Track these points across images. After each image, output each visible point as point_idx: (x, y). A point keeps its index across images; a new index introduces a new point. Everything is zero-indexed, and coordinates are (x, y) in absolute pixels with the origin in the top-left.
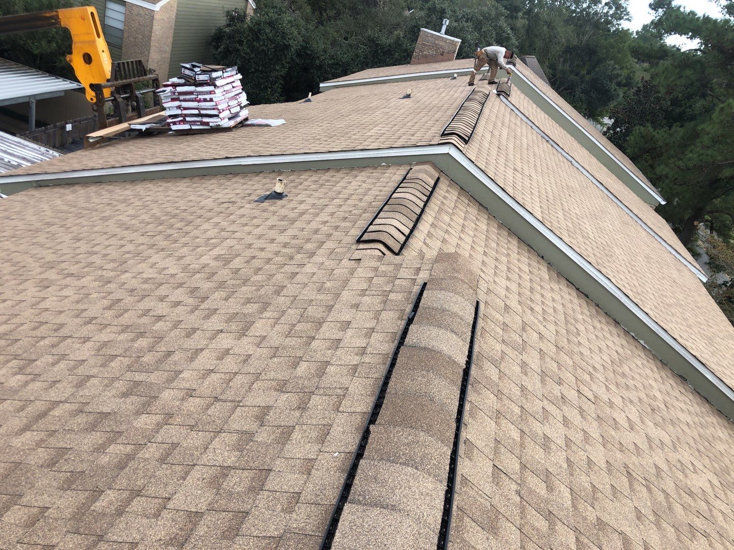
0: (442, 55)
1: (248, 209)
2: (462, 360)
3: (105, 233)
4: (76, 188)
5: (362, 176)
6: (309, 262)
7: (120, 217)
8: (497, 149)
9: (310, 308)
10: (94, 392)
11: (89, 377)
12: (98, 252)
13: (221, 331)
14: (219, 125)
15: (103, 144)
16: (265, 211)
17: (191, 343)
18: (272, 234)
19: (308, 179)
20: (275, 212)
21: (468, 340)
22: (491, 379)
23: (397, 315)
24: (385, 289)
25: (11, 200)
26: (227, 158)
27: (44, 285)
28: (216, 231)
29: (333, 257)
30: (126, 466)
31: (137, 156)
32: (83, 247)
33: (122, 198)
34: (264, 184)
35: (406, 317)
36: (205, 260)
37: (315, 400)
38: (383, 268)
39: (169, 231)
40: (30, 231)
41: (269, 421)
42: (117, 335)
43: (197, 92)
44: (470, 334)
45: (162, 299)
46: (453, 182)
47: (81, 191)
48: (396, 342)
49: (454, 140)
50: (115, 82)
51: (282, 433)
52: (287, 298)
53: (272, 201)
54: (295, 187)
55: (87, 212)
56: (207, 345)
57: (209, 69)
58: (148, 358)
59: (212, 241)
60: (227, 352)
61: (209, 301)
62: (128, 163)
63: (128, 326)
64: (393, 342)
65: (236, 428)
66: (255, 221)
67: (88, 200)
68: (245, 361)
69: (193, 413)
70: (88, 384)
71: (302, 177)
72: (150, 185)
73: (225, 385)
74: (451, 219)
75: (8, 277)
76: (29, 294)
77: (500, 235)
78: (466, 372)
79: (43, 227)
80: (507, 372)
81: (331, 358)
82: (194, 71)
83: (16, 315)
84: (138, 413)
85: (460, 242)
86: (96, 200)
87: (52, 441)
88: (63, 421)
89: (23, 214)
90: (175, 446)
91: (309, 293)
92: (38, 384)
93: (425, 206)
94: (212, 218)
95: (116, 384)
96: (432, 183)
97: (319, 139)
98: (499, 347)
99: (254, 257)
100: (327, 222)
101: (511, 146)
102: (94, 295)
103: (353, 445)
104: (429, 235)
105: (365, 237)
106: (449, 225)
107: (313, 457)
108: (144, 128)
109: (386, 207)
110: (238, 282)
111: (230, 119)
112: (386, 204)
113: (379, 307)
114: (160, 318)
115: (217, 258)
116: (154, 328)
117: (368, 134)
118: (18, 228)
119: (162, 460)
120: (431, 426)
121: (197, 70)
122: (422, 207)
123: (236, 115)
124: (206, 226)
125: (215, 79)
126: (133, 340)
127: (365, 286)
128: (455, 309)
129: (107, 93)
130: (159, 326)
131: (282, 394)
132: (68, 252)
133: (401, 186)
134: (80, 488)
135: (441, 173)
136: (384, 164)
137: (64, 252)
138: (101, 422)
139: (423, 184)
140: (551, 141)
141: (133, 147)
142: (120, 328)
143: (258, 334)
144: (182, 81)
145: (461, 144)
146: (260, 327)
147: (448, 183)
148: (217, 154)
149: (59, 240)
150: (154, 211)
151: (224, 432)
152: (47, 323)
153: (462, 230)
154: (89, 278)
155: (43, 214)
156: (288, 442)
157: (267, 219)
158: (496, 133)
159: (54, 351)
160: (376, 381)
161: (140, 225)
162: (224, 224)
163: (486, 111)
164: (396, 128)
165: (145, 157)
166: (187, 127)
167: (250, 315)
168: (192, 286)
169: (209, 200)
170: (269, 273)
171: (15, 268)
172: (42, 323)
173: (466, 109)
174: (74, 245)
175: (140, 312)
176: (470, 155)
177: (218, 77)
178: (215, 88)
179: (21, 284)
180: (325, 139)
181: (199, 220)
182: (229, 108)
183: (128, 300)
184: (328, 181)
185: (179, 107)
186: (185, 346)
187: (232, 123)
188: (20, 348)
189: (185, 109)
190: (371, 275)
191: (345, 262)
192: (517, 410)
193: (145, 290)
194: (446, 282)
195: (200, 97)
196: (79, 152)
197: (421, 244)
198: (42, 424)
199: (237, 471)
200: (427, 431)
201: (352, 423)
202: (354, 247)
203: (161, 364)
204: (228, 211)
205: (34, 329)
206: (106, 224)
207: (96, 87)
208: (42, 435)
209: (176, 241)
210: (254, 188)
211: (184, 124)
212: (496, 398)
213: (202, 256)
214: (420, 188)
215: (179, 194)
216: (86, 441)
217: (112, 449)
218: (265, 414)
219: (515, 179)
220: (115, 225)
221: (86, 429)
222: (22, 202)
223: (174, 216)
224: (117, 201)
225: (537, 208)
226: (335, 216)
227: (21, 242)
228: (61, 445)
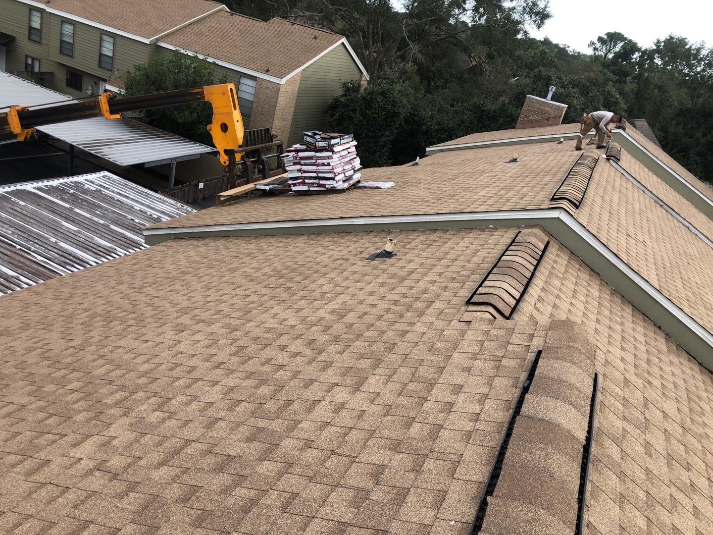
0: (548, 120)
1: (360, 266)
2: (582, 436)
3: (233, 284)
4: (208, 240)
5: (470, 237)
6: (419, 321)
7: (246, 269)
8: (608, 214)
9: (421, 368)
10: (222, 434)
11: (218, 420)
12: (226, 300)
13: (337, 384)
14: (334, 187)
15: (231, 202)
16: (375, 268)
17: (308, 394)
18: (383, 291)
19: (417, 240)
20: (384, 271)
21: (588, 415)
22: (613, 459)
23: (510, 382)
24: (497, 354)
25: (153, 250)
26: (342, 218)
27: (180, 329)
28: (331, 285)
29: (442, 317)
30: (250, 510)
31: (261, 214)
32: (213, 295)
33: (247, 251)
34: (374, 243)
35: (520, 385)
36: (321, 313)
37: (429, 463)
38: (494, 332)
39: (289, 284)
40: (168, 278)
41: (385, 481)
42: (242, 381)
43: (317, 157)
44: (589, 408)
45: (283, 348)
46: (563, 246)
47: (212, 244)
48: (511, 411)
49: (565, 204)
50: (246, 148)
51: (397, 494)
52: (399, 356)
53: (383, 259)
54: (404, 247)
55: (216, 263)
56: (324, 397)
57: (328, 137)
58: (270, 406)
59: (327, 295)
60: (342, 406)
61: (325, 353)
62: (253, 220)
63: (252, 373)
64: (508, 410)
65: (353, 484)
66: (367, 278)
67: (217, 251)
68: (360, 417)
69: (311, 464)
70: (216, 426)
71: (410, 237)
72: (272, 241)
73: (341, 439)
74: (562, 284)
75: (150, 320)
76: (167, 336)
77: (613, 302)
78: (587, 449)
79: (179, 275)
80: (630, 452)
81: (444, 422)
82: (315, 138)
83: (156, 356)
84: (261, 459)
85: (571, 308)
86: (224, 253)
87: (186, 477)
88: (195, 459)
89: (162, 263)
90: (295, 495)
91: (419, 353)
92: (174, 421)
93: (535, 269)
94: (326, 274)
95: (241, 429)
96: (542, 246)
97: (427, 202)
98: (619, 424)
99: (366, 313)
100: (435, 281)
101: (623, 212)
102: (222, 342)
103: (469, 515)
104: (540, 299)
105: (476, 299)
106: (560, 290)
107: (428, 523)
108: (267, 188)
109: (495, 269)
110: (352, 337)
111: (344, 181)
112: (495, 266)
113: (492, 372)
114: (281, 367)
115: (332, 312)
116: (275, 376)
117: (476, 197)
118: (158, 276)
119: (283, 508)
120: (552, 504)
121: (317, 137)
122: (532, 270)
123: (350, 178)
124: (322, 281)
125: (333, 145)
126: (256, 387)
127: (476, 349)
128: (573, 380)
129: (238, 157)
130: (280, 375)
131: (396, 454)
132: (200, 299)
133: (510, 248)
134: (209, 526)
135: (551, 237)
136: (491, 226)
137: (196, 300)
138: (227, 464)
139: (533, 248)
140: (665, 206)
141: (257, 206)
142: (244, 374)
143: (371, 390)
144: (304, 147)
145: (572, 210)
146: (373, 384)
147: (558, 247)
148: (332, 214)
149: (192, 288)
150: (275, 265)
151: (341, 487)
152: (181, 364)
153: (573, 297)
154: (217, 324)
155: (179, 263)
156: (404, 504)
157: (378, 276)
158: (607, 198)
159: (188, 392)
160: (491, 450)
161: (263, 277)
162: (338, 279)
163: (596, 176)
164: (503, 191)
165: (268, 215)
166: (305, 188)
167: (364, 370)
168: (310, 338)
169: (325, 256)
170: (380, 329)
171: (155, 312)
172: (177, 365)
173: (576, 173)
174: (206, 294)
175: (263, 360)
176: (582, 221)
177: (336, 144)
178: (333, 153)
179: (160, 326)
180: (433, 201)
181: (316, 275)
182: (344, 171)
183: (253, 348)
184: (435, 241)
185: (299, 170)
186: (304, 397)
187: (346, 185)
188: (159, 387)
189: (305, 172)
190: (482, 338)
191: (455, 323)
192: (642, 495)
193: (267, 339)
194: (562, 350)
195: (318, 161)
196: (211, 209)
197: (532, 308)
198: (177, 460)
199: (354, 529)
200: (548, 509)
201: (468, 492)
202: (463, 308)
203: (282, 412)
204: (341, 268)
205: (171, 369)
206: (233, 275)
207: (230, 153)
208: (177, 471)
209: (295, 294)
210: (365, 246)
211: (303, 186)
212: (618, 479)
213: (319, 309)
214: (529, 251)
215: (297, 250)
216: (214, 481)
217: (237, 491)
218: (381, 473)
219: (629, 245)
220: (241, 277)
221: (215, 470)
222: (162, 252)
223: (293, 270)
224: (243, 254)
225: (653, 276)
226: (444, 276)
227: (161, 288)
228: (193, 482)
